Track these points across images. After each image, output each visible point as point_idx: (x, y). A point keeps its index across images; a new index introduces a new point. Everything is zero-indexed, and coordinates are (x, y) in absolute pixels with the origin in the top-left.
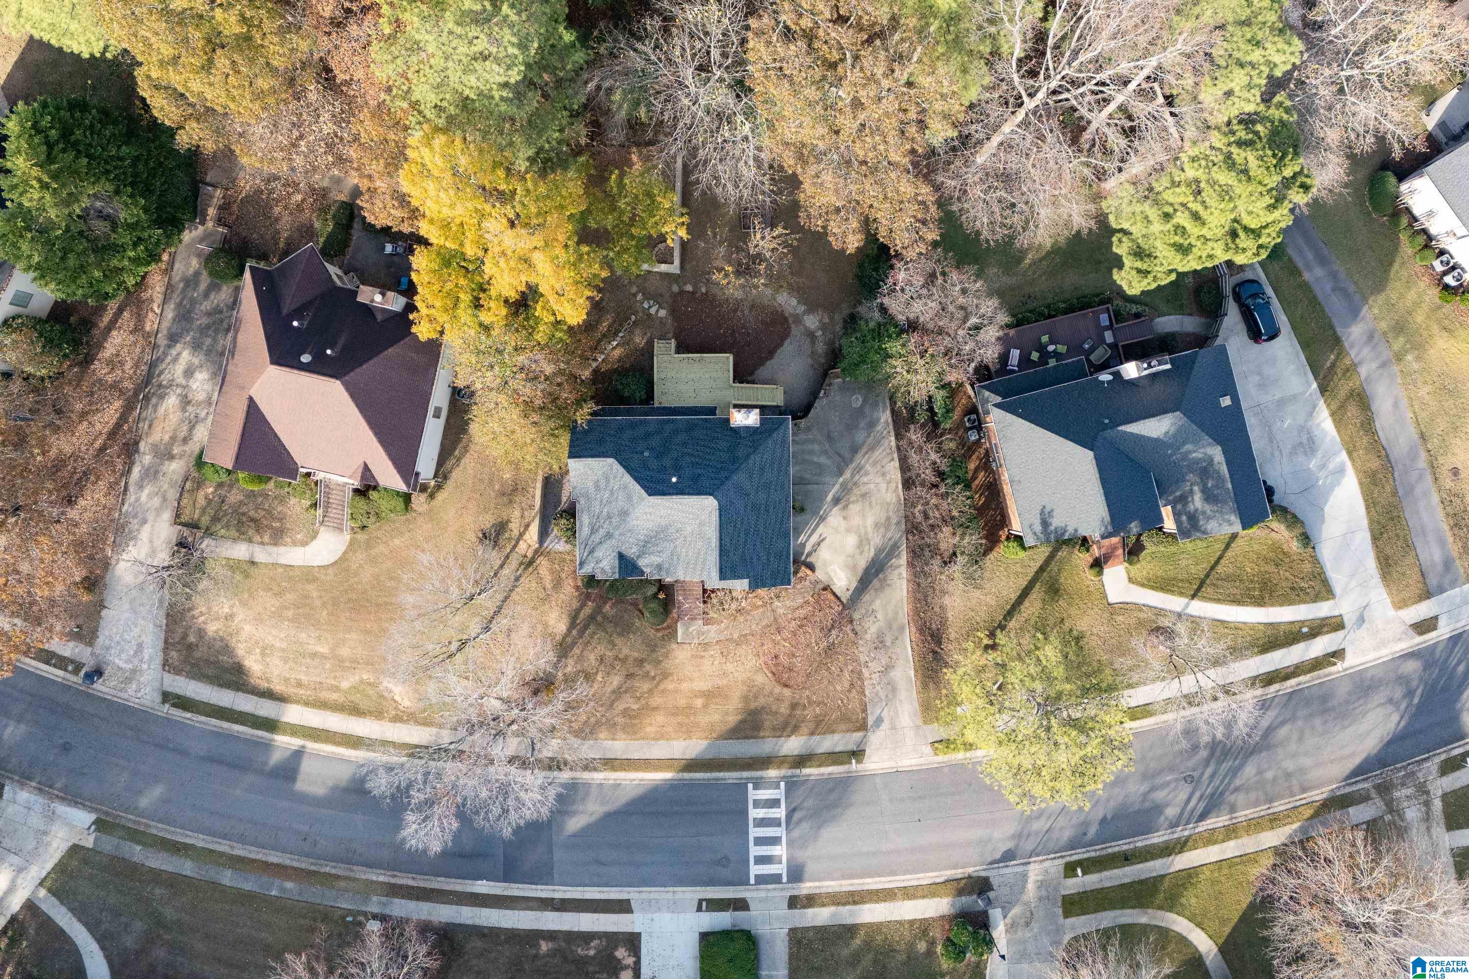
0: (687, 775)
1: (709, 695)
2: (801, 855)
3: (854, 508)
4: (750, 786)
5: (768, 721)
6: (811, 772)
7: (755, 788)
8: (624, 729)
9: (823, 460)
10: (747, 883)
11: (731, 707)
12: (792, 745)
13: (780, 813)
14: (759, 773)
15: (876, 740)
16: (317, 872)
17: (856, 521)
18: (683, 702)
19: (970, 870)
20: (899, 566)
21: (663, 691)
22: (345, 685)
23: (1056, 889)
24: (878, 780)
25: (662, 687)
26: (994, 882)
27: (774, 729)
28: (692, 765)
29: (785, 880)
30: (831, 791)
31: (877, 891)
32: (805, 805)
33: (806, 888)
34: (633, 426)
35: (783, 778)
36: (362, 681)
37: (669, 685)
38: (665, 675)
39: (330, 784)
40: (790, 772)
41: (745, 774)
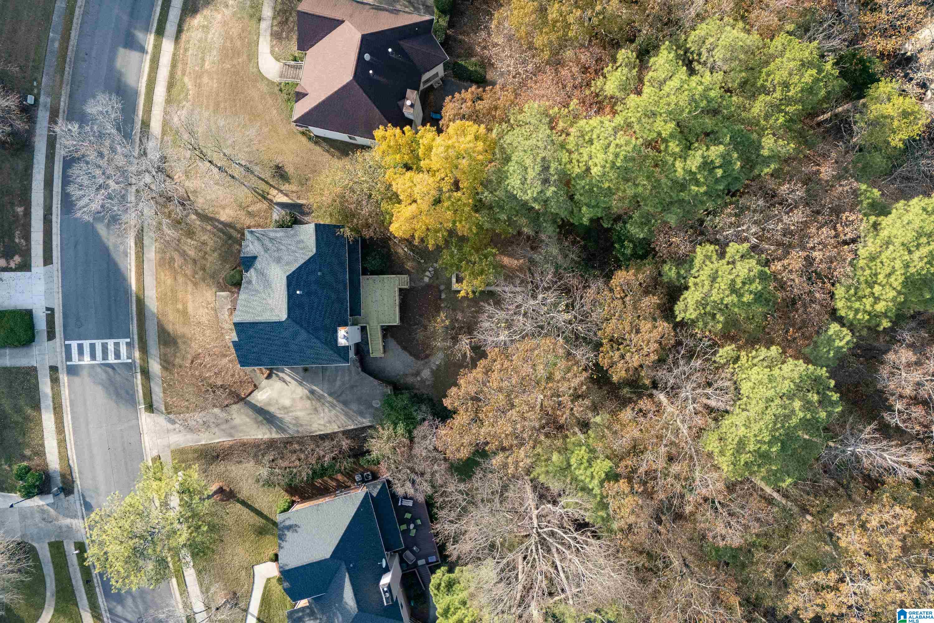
0: (134, 299)
1: (184, 313)
2: (85, 373)
3: (308, 403)
4: (128, 340)
5: (170, 351)
6: (139, 379)
7: (127, 343)
8: (163, 259)
9: (338, 383)
10: (66, 339)
11: (177, 327)
12: (155, 367)
13: (111, 359)
14: (136, 346)
15: (161, 420)
16: (65, 62)
17: (300, 405)
18: (180, 295)
19: (78, 482)
20: (271, 433)
21: (186, 283)
22: (186, 79)
23: (67, 537)
24: (134, 422)
25: (189, 283)
26: (71, 497)
27: (165, 355)
28: (140, 303)
29: (68, 363)
30: (127, 393)
31: (63, 423)
32: (117, 376)
33: (64, 378)
34: (342, 264)
35: (134, 361)
36: (188, 90)
37: (190, 287)
38: (195, 284)
39: (123, 70)
40: (138, 365)
41: (136, 337)
